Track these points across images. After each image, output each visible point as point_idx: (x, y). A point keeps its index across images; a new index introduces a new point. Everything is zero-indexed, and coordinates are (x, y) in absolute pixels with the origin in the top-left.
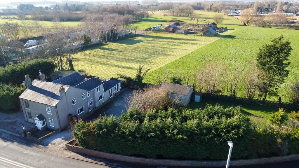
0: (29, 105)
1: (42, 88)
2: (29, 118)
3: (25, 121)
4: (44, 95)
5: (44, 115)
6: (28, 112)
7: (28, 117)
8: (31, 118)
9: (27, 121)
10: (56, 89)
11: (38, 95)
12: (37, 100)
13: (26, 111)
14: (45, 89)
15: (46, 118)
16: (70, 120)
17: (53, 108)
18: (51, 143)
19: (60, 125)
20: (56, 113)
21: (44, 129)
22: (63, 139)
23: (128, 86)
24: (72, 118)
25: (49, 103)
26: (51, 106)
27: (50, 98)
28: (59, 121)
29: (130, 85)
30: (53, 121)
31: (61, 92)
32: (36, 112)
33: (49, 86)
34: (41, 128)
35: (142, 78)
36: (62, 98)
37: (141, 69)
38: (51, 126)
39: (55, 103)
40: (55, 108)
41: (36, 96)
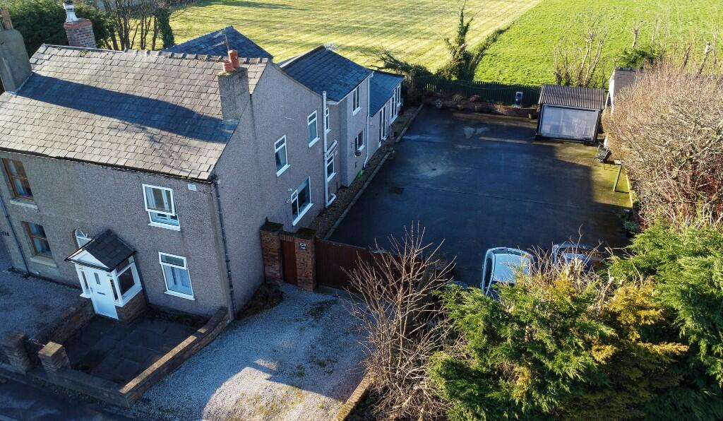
0: (25, 183)
1: (93, 84)
2: (36, 253)
3: (12, 270)
4: (115, 121)
5: (129, 234)
6: (26, 225)
7: (28, 250)
8: (46, 249)
9: (23, 268)
10: (185, 82)
11: (76, 120)
12: (79, 149)
13: (13, 217)
14: (114, 88)
15: (138, 248)
16: (273, 256)
17: (189, 193)
18: (208, 408)
19: (231, 286)
20: (214, 222)
21: (133, 313)
22: (276, 376)
23: (419, 99)
24: (282, 242)
25: (158, 161)
26: (178, 177)
27: (158, 131)
28: (224, 263)
29: (430, 95)
30: (185, 268)
31: (231, 87)
32: (77, 220)
33: (137, 70)
34: (117, 308)
35: (475, 66)
36: (234, 128)
37: (464, 30)
38: (169, 292)
39: (203, 159)
40: (204, 187)
41: (64, 126)
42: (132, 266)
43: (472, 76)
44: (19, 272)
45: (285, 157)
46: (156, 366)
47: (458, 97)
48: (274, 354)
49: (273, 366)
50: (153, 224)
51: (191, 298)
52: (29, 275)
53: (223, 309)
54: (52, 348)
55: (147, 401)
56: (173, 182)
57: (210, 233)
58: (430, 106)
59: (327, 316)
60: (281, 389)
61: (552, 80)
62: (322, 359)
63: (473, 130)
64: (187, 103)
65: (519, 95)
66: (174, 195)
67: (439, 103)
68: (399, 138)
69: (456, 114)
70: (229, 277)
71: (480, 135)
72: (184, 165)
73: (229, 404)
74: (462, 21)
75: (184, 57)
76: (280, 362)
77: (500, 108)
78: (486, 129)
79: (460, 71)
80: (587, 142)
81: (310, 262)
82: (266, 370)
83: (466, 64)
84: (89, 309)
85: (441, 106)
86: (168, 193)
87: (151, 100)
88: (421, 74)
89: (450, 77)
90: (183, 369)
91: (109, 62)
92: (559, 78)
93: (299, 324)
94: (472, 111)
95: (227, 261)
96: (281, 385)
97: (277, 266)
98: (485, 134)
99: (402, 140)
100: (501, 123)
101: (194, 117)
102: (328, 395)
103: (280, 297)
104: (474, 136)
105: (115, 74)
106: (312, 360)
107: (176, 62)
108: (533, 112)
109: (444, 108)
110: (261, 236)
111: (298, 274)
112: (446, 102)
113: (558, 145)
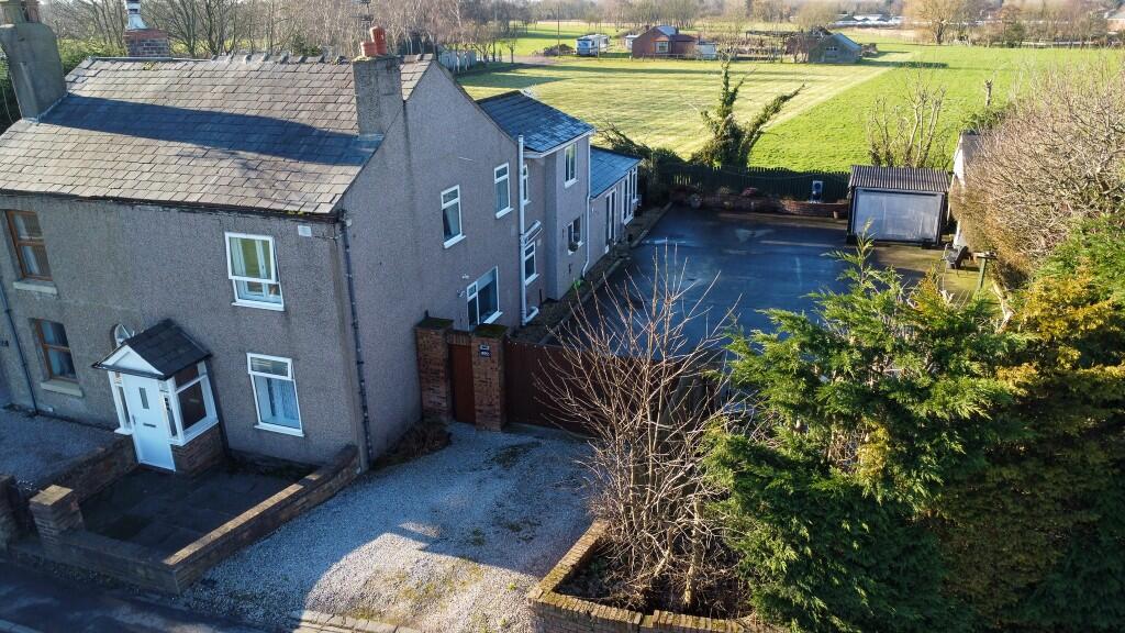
0: (41, 250)
1: (160, 103)
2: (50, 376)
3: (11, 407)
4: (188, 147)
5: (198, 326)
6: (37, 324)
7: (37, 369)
8: (68, 369)
9: (28, 403)
10: (303, 91)
11: (129, 149)
12: (128, 185)
13: (18, 311)
14: (192, 106)
15: (214, 350)
16: (437, 372)
17: (302, 241)
18: (316, 592)
19: (365, 408)
20: (338, 291)
21: (200, 460)
22: (434, 545)
23: (665, 197)
24: (450, 348)
25: (252, 193)
26: (283, 215)
27: (256, 155)
28: (354, 367)
29: (682, 189)
30: (289, 378)
31: (373, 80)
32: (119, 308)
33: (229, 81)
34: (175, 448)
35: (747, 149)
36: (377, 145)
37: (730, 99)
38: (263, 426)
39: (324, 188)
40: (323, 228)
41: (109, 157)
42: (203, 379)
43: (744, 161)
44: (21, 409)
45: (457, 222)
46: (230, 526)
47: (724, 190)
48: (433, 515)
49: (432, 532)
50: (239, 302)
51: (298, 433)
52: (38, 412)
53: (350, 450)
54: (55, 493)
55: (211, 583)
56: (275, 223)
57: (331, 311)
58: (680, 205)
59: (524, 463)
60: (444, 563)
61: (867, 162)
62: (516, 520)
63: (748, 232)
64: (303, 118)
65: (817, 186)
66: (275, 248)
67: (696, 200)
68: (636, 242)
69: (723, 215)
70: (362, 393)
71: (761, 238)
72: (293, 197)
73: (353, 587)
74: (727, 84)
75: (303, 61)
76: (444, 526)
77: (789, 205)
78: (769, 231)
79: (726, 154)
80: (926, 244)
81: (496, 378)
82: (417, 537)
83: (734, 144)
84: (128, 454)
85: (699, 204)
86: (265, 244)
87: (249, 117)
88: (666, 160)
89: (711, 163)
90: (278, 536)
91: (187, 74)
92: (876, 157)
93: (476, 475)
94: (748, 210)
95: (359, 363)
96: (443, 558)
97: (443, 389)
98: (768, 237)
99: (639, 245)
100: (793, 224)
101: (314, 134)
102: (525, 570)
103: (447, 440)
104: (751, 240)
105: (194, 89)
106: (498, 521)
107: (291, 68)
108: (838, 209)
109: (703, 206)
110: (416, 339)
111: (477, 401)
112: (707, 199)
113: (883, 249)
